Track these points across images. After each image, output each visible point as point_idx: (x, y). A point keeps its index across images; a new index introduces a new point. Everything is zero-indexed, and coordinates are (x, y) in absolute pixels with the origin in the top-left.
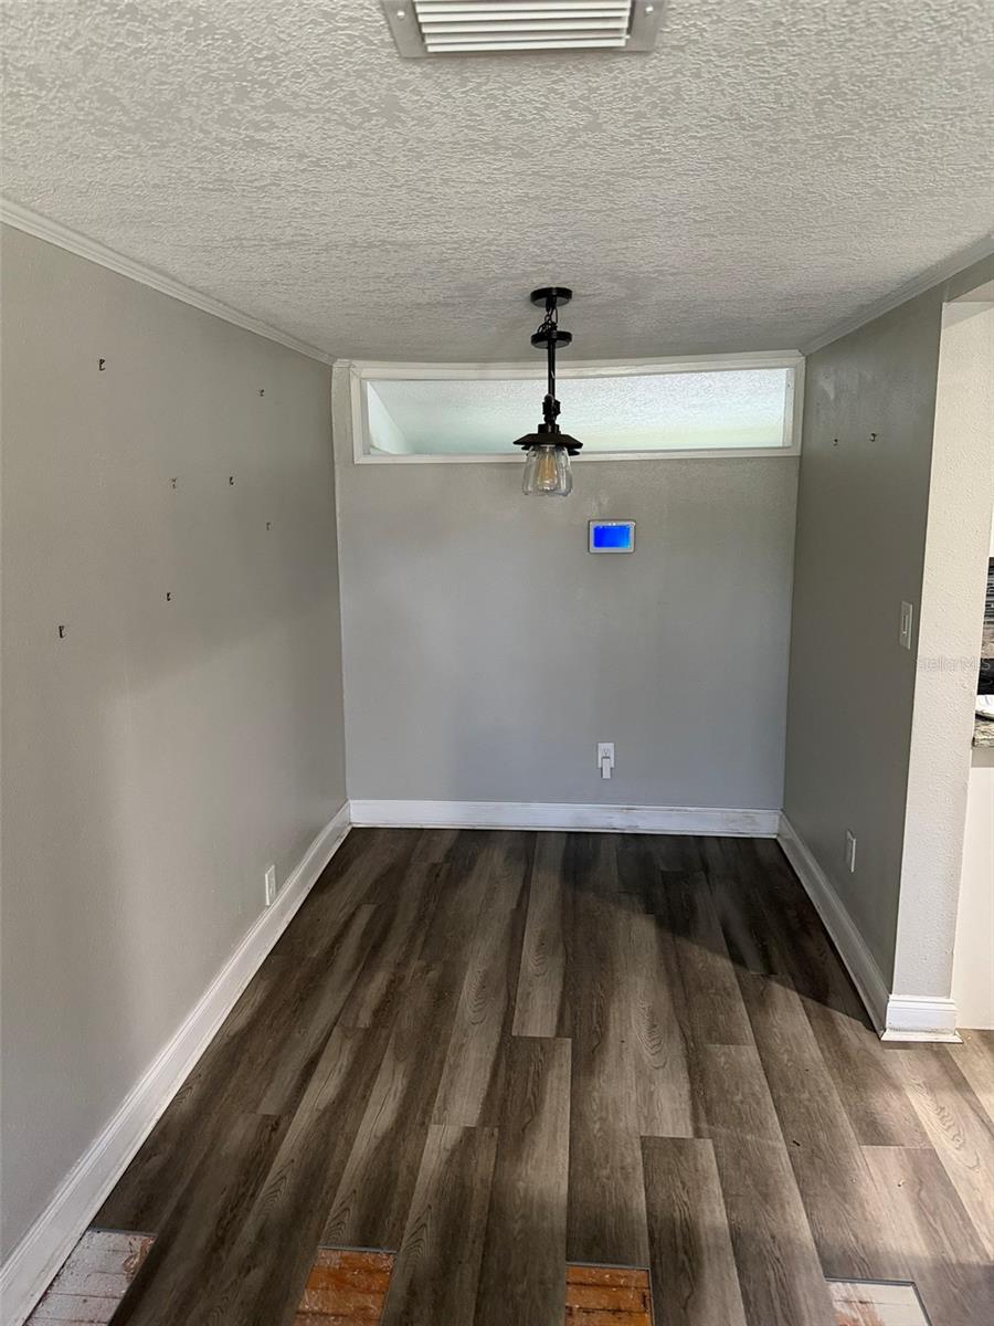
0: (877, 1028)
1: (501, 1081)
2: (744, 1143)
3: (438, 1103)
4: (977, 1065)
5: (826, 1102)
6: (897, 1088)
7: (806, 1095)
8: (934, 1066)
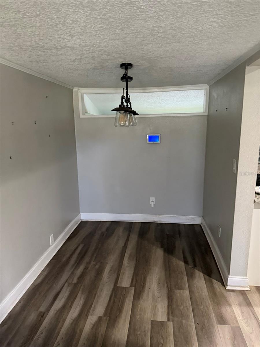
0: (225, 285)
1: (112, 301)
2: (182, 323)
3: (92, 308)
4: (254, 298)
5: (208, 309)
6: (230, 305)
7: (202, 307)
8: (241, 298)
